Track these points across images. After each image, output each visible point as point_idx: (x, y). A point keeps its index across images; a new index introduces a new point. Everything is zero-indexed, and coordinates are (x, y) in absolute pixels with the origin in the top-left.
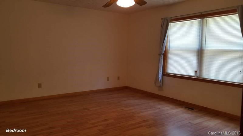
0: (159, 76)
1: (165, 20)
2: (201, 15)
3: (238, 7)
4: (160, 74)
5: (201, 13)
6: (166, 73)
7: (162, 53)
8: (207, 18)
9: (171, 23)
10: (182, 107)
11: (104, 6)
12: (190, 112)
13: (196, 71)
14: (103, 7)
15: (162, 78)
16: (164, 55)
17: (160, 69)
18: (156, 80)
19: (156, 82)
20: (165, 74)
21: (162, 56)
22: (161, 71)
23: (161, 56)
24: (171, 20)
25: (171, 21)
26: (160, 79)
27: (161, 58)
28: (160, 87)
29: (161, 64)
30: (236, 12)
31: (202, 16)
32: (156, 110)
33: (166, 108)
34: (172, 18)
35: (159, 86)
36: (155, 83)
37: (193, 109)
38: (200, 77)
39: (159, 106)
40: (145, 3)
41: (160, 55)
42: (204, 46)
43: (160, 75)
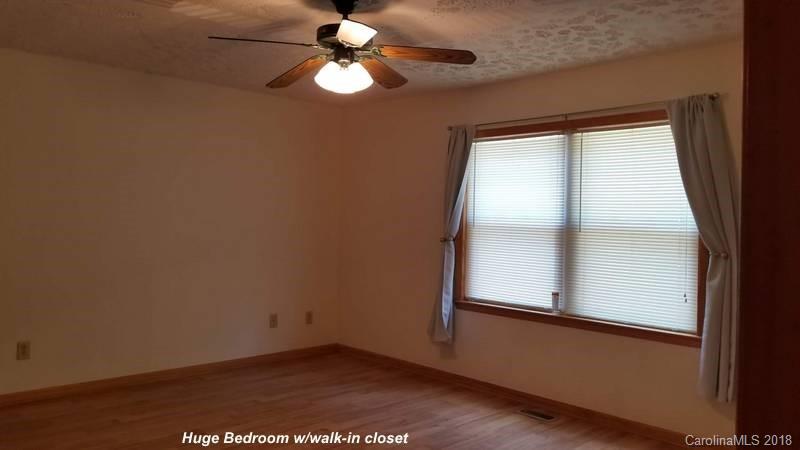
0: (443, 311)
1: (460, 132)
2: (567, 121)
3: (669, 103)
4: (447, 301)
5: (566, 116)
6: (466, 299)
7: (450, 236)
8: (582, 132)
9: (476, 142)
10: (515, 413)
11: (271, 85)
12: (541, 427)
13: (555, 295)
14: (267, 85)
15: (454, 317)
16: (457, 241)
17: (447, 287)
18: (435, 321)
19: (433, 329)
20: (462, 302)
21: (452, 243)
22: (447, 293)
23: (449, 245)
24: (477, 131)
25: (477, 136)
26: (445, 320)
27: (449, 252)
28: (448, 348)
29: (449, 270)
30: (666, 118)
31: (569, 125)
32: (436, 426)
33: (468, 418)
34: (480, 128)
35: (444, 344)
36: (432, 332)
37: (549, 418)
38: (569, 313)
39: (446, 413)
40: (403, 81)
41: (445, 240)
42: (576, 215)
43: (447, 307)
